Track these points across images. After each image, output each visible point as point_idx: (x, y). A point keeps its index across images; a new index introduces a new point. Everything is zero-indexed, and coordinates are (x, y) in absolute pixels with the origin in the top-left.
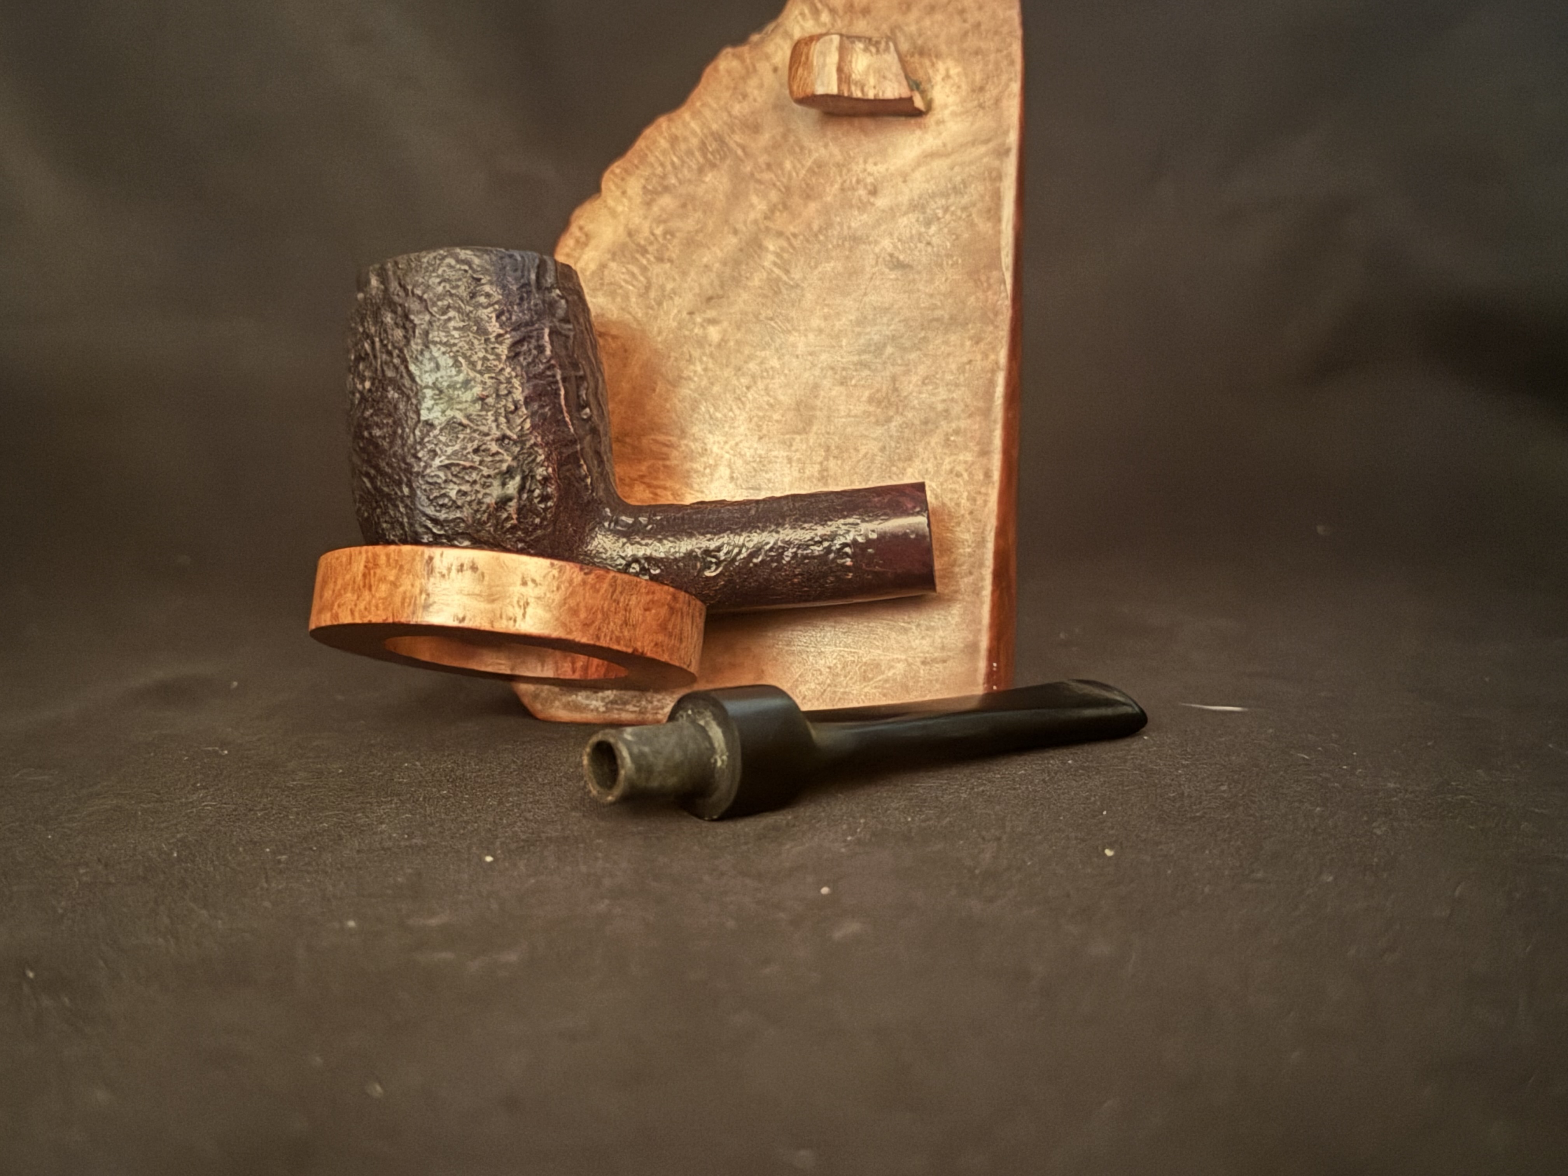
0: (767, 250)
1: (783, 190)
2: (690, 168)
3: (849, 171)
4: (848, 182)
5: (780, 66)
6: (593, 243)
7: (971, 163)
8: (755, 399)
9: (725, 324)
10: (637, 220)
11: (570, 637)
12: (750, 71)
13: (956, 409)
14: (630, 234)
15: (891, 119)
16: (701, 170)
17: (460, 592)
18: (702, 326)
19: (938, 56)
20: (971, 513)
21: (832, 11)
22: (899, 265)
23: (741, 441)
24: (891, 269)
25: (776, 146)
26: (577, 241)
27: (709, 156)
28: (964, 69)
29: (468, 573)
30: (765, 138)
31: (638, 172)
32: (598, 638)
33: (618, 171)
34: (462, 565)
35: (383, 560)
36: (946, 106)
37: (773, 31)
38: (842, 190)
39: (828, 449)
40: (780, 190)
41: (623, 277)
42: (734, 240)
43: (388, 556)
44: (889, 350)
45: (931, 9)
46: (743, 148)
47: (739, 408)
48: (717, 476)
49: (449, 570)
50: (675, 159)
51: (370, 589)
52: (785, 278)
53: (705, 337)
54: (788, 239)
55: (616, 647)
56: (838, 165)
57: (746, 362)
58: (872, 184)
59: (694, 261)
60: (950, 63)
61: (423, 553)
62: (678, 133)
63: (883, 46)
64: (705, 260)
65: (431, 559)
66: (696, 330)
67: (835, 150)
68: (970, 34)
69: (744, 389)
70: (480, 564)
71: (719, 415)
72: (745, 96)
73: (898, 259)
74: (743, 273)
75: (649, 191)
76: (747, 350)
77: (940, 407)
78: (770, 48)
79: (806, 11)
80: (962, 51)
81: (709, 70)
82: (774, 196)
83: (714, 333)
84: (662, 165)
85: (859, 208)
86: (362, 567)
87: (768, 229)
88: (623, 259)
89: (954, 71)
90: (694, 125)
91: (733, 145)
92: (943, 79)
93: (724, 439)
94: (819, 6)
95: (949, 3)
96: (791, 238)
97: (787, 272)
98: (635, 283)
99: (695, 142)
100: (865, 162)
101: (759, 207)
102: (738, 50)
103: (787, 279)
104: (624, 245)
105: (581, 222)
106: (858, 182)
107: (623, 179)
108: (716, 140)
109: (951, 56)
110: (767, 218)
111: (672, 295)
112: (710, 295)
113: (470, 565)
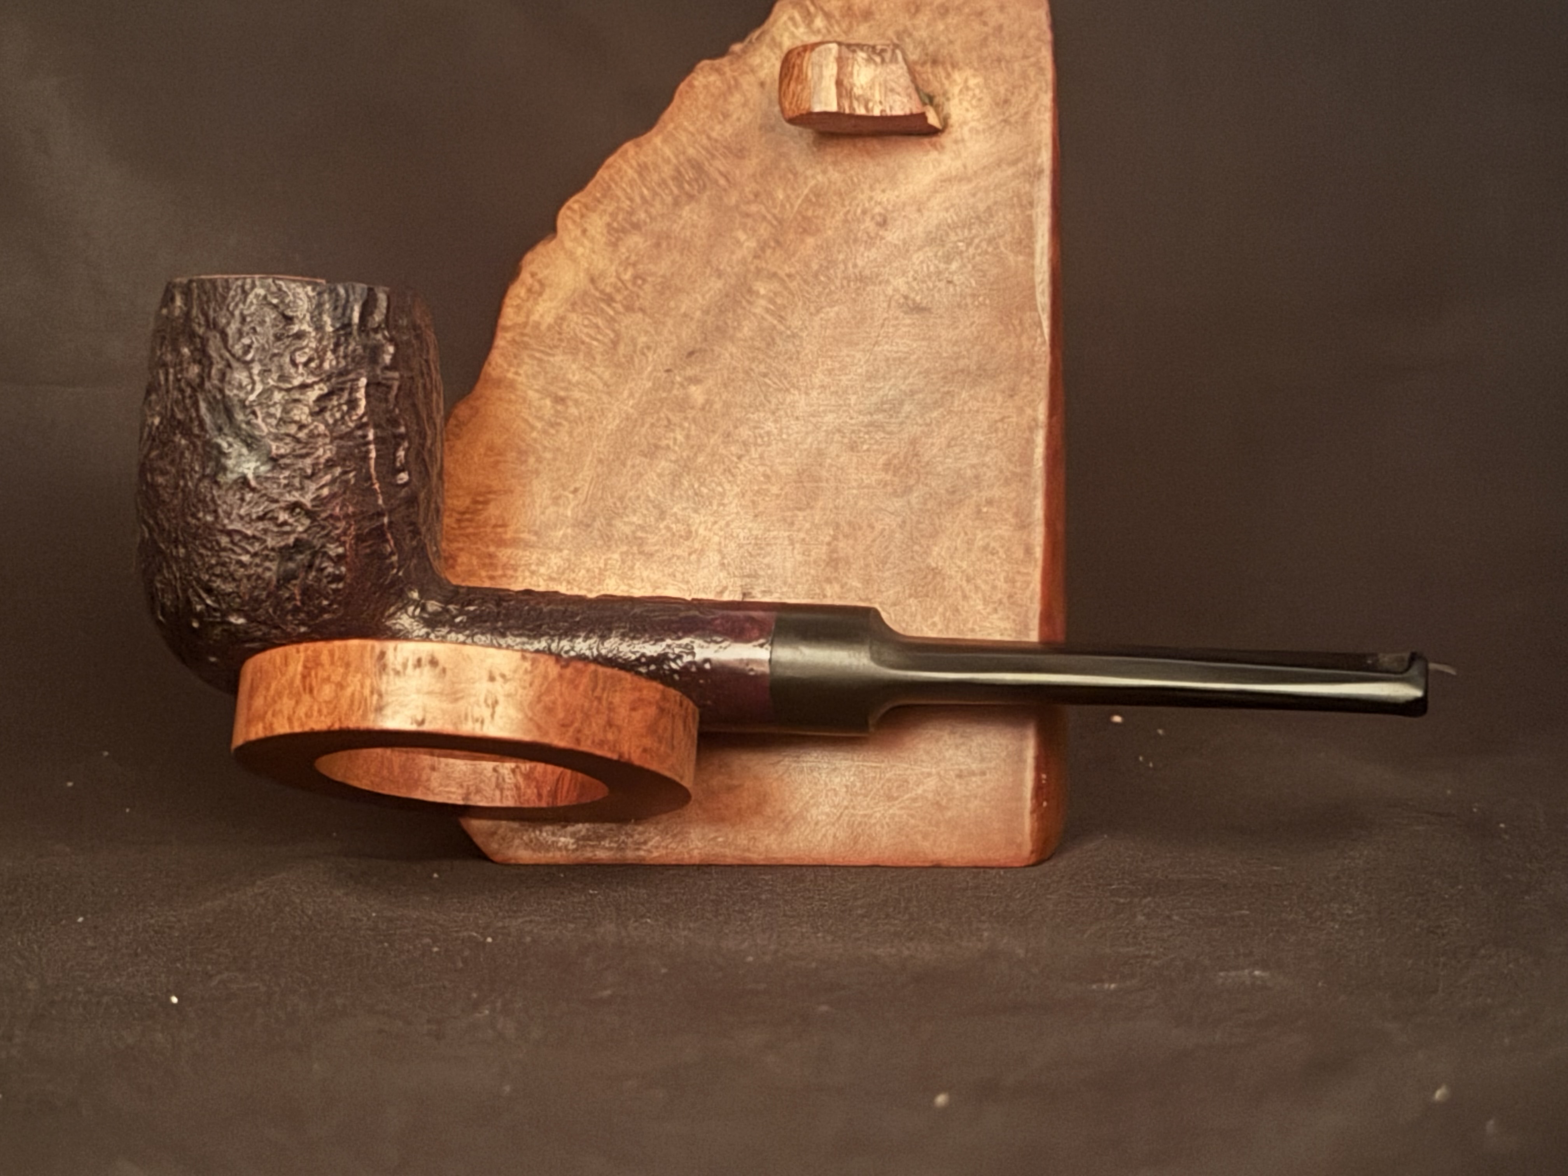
0: (758, 294)
1: (775, 223)
2: (663, 202)
3: (853, 200)
4: (852, 213)
5: (768, 81)
6: (548, 292)
7: (997, 187)
8: (747, 471)
9: (710, 383)
10: (601, 264)
11: (546, 740)
12: (733, 87)
13: (990, 474)
14: (592, 280)
15: (900, 138)
16: (676, 203)
17: (418, 691)
18: (682, 385)
19: (954, 66)
20: (1010, 596)
21: (828, 16)
22: (915, 308)
23: (732, 521)
24: (906, 313)
25: (765, 173)
26: (530, 290)
27: (687, 186)
28: (986, 79)
29: (427, 669)
31: (602, 207)
32: (578, 741)
33: (576, 206)
34: (419, 660)
35: (325, 658)
36: (965, 123)
37: (758, 38)
38: (846, 221)
39: (837, 526)
40: (772, 225)
41: (586, 330)
42: (717, 285)
43: (332, 654)
44: (907, 408)
45: (944, 11)
46: (725, 176)
47: (729, 482)
48: (704, 562)
49: (405, 666)
50: (645, 192)
51: (311, 691)
52: (781, 328)
53: (687, 398)
54: (782, 281)
55: (598, 752)
56: (840, 195)
57: (736, 427)
58: (880, 214)
59: (670, 309)
60: (969, 72)
61: (373, 648)
62: (648, 160)
63: (888, 56)
64: (684, 308)
65: (383, 654)
66: (675, 392)
67: (835, 175)
68: (991, 39)
69: (735, 459)
70: (441, 658)
71: (704, 490)
72: (726, 116)
73: (914, 301)
74: (729, 322)
75: (613, 229)
76: (737, 413)
77: (969, 473)
78: (755, 59)
79: (798, 17)
80: (981, 59)
81: (682, 86)
82: (764, 231)
83: (697, 393)
84: (631, 200)
85: (866, 243)
86: (300, 668)
87: (759, 271)
88: (586, 310)
89: (974, 82)
90: (666, 150)
91: (713, 173)
92: (961, 91)
93: (712, 519)
94: (812, 9)
95: (964, 3)
96: (786, 279)
97: (782, 319)
98: (600, 337)
99: (667, 171)
100: (872, 188)
101: (747, 244)
102: (717, 62)
103: (782, 328)
104: (586, 293)
105: (533, 268)
106: (864, 212)
107: (582, 216)
108: (693, 167)
109: (970, 64)
110: (756, 257)
111: (645, 351)
112: (691, 349)
113: (429, 658)
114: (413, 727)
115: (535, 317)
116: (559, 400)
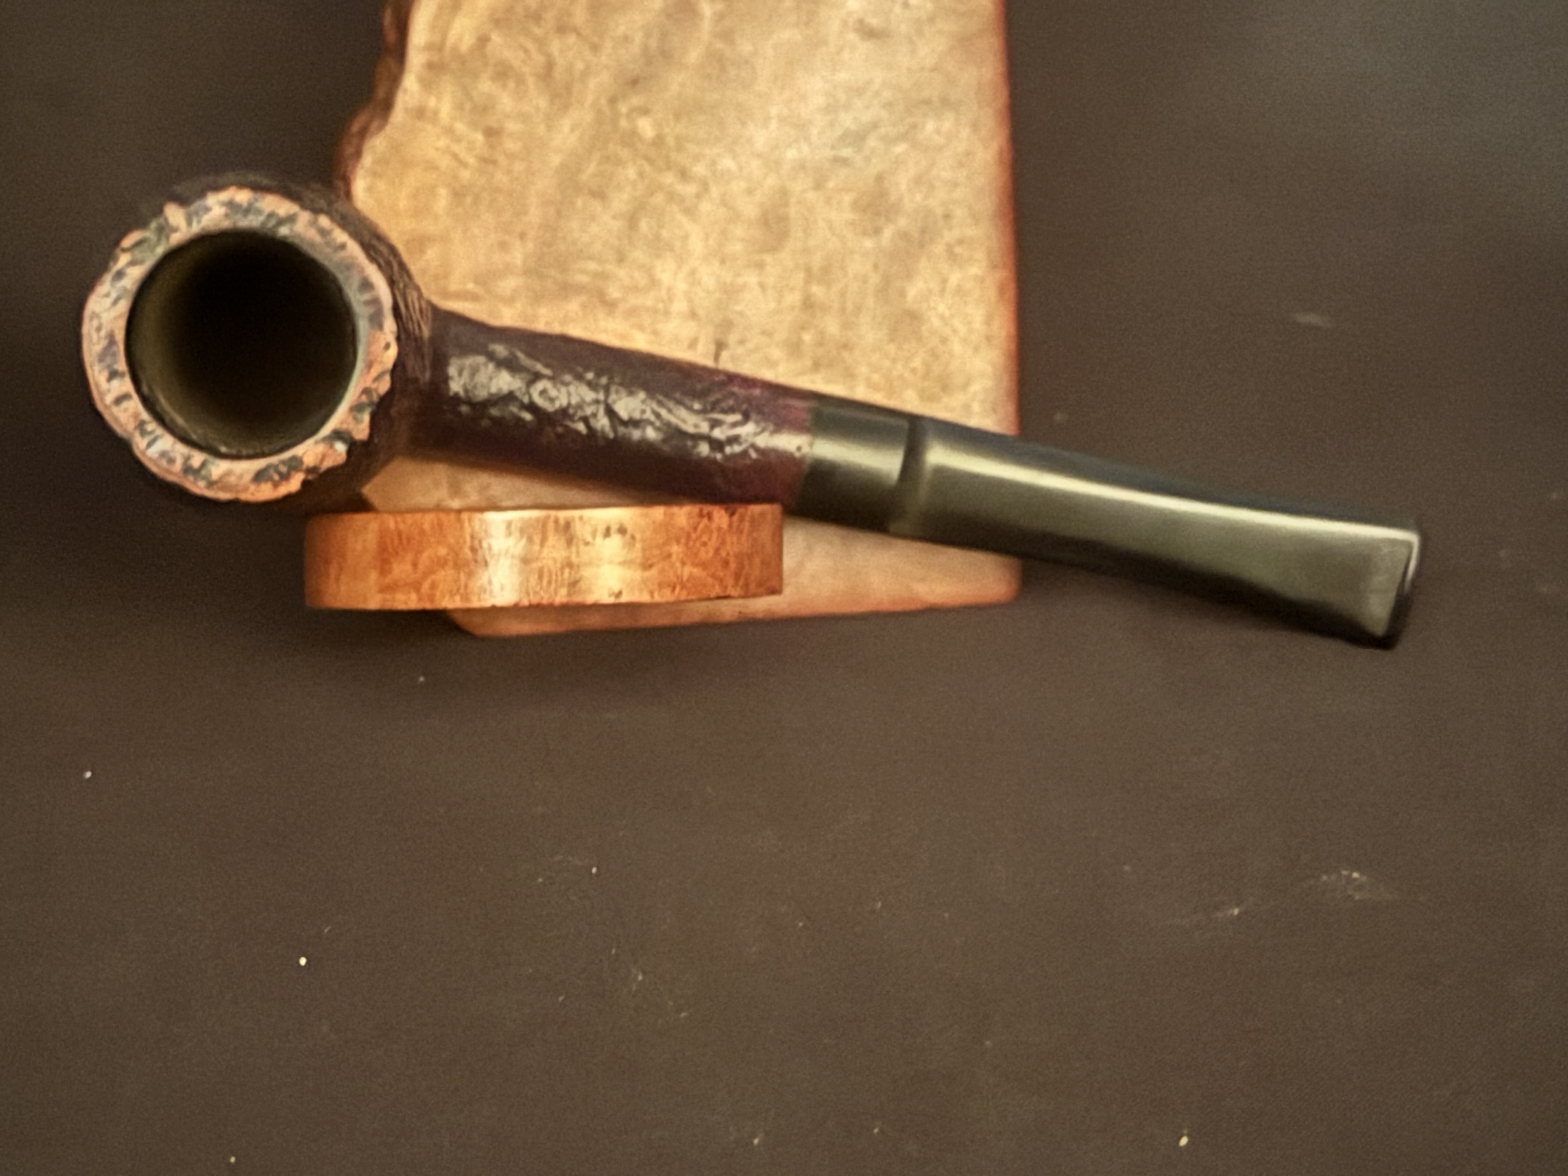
0: (701, 16)
8: (709, 211)
9: (660, 114)
13: (959, 213)
17: (612, 561)
18: (628, 116)
22: (869, 33)
23: (698, 267)
24: (862, 38)
29: (616, 539)
34: (608, 528)
41: (513, 53)
43: (506, 524)
44: (871, 142)
47: (691, 223)
49: (593, 535)
51: (485, 565)
52: (729, 52)
53: (634, 131)
57: (691, 164)
59: (607, 30)
64: (622, 29)
65: (568, 525)
66: (622, 123)
69: (694, 198)
70: (628, 524)
71: (665, 234)
73: (869, 25)
74: (674, 46)
76: (692, 148)
77: (939, 211)
83: (646, 127)
88: (511, 30)
93: (676, 265)
97: (731, 44)
98: (531, 62)
104: (508, 9)
112: (634, 76)
113: (617, 527)
114: (611, 600)
115: (453, 36)
116: (491, 133)
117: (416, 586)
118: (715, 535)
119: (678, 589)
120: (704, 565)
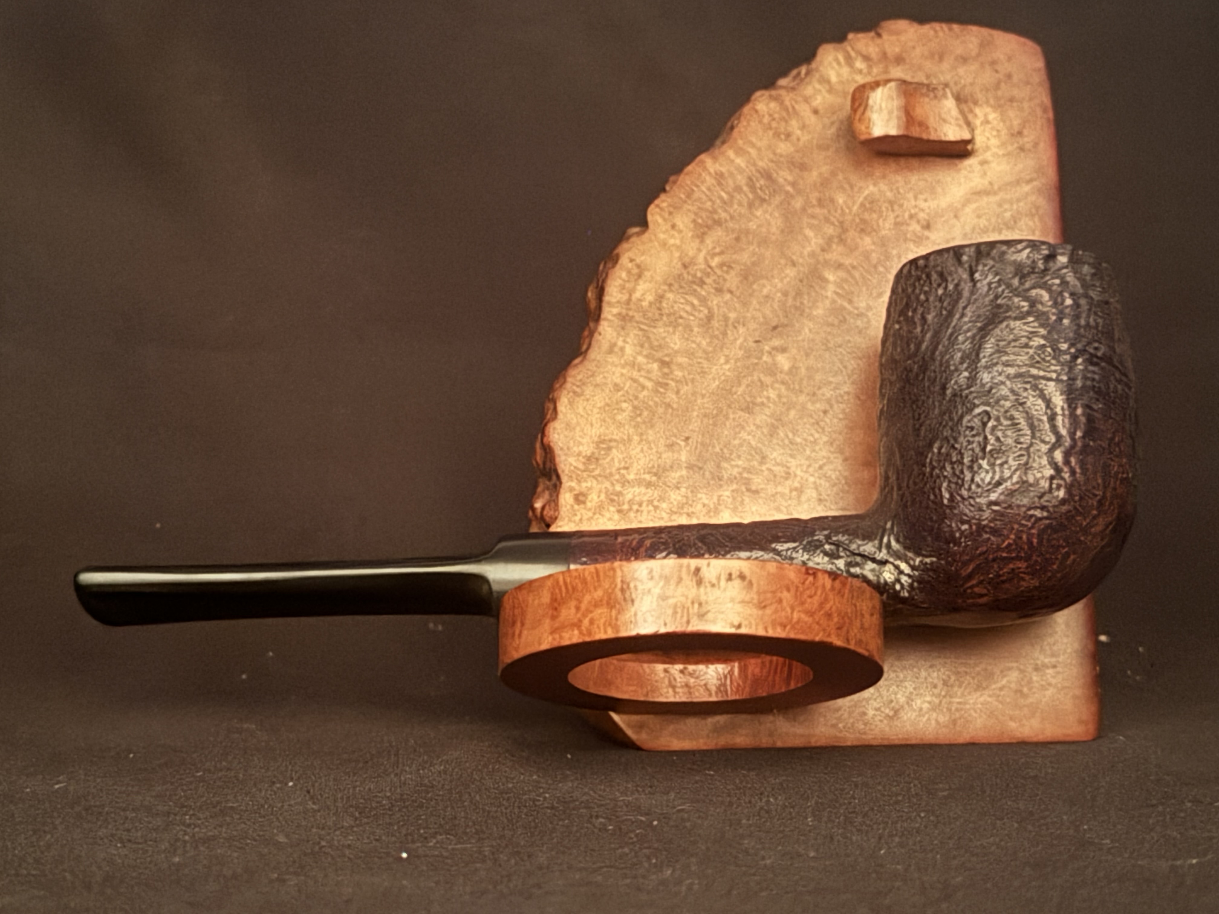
0: (826, 281)
1: (837, 224)
2: (740, 204)
3: (901, 206)
4: (901, 217)
5: (820, 108)
6: (647, 274)
7: (1018, 200)
9: (794, 351)
10: (691, 253)
11: (829, 640)
12: (791, 113)
14: (685, 266)
15: (931, 159)
16: (751, 205)
17: (732, 600)
18: (770, 353)
19: (976, 103)
23: (824, 464)
25: (825, 183)
26: (629, 272)
27: (759, 191)
28: (1001, 115)
29: (737, 583)
30: (814, 176)
31: (686, 207)
32: (848, 641)
33: (663, 205)
34: (730, 575)
35: (643, 575)
36: (988, 148)
37: (808, 73)
38: (896, 224)
40: (834, 225)
41: (682, 307)
42: (791, 272)
43: (649, 571)
45: (963, 60)
46: (793, 185)
47: (818, 432)
48: (803, 498)
49: (719, 578)
50: (723, 194)
53: (775, 364)
54: (848, 272)
56: (891, 203)
58: (925, 220)
59: (754, 291)
60: (988, 110)
61: (689, 565)
62: (724, 170)
63: (940, 93)
64: (765, 291)
65: (698, 570)
66: (765, 358)
67: (883, 186)
68: (1003, 85)
69: (822, 414)
70: (747, 572)
71: (798, 440)
72: (788, 135)
74: (805, 302)
75: (700, 225)
78: (809, 91)
79: (841, 59)
80: (997, 99)
81: (746, 110)
82: (828, 230)
83: (783, 361)
84: (712, 201)
85: (914, 242)
87: (826, 262)
88: (681, 290)
89: (992, 116)
90: (740, 161)
91: (781, 180)
92: (983, 124)
93: (807, 463)
94: (853, 54)
95: (980, 57)
96: (850, 269)
97: (850, 302)
98: (696, 313)
99: (741, 180)
100: (916, 198)
101: (814, 240)
102: (774, 93)
103: (851, 309)
104: (680, 276)
105: (630, 254)
106: (911, 217)
107: (670, 213)
108: (762, 176)
109: (987, 102)
110: (823, 250)
111: (736, 325)
112: (774, 324)
113: (738, 573)
114: (732, 631)
115: (637, 295)
116: (664, 364)
117: (577, 625)
118: (819, 592)
119: (788, 627)
120: (811, 614)
